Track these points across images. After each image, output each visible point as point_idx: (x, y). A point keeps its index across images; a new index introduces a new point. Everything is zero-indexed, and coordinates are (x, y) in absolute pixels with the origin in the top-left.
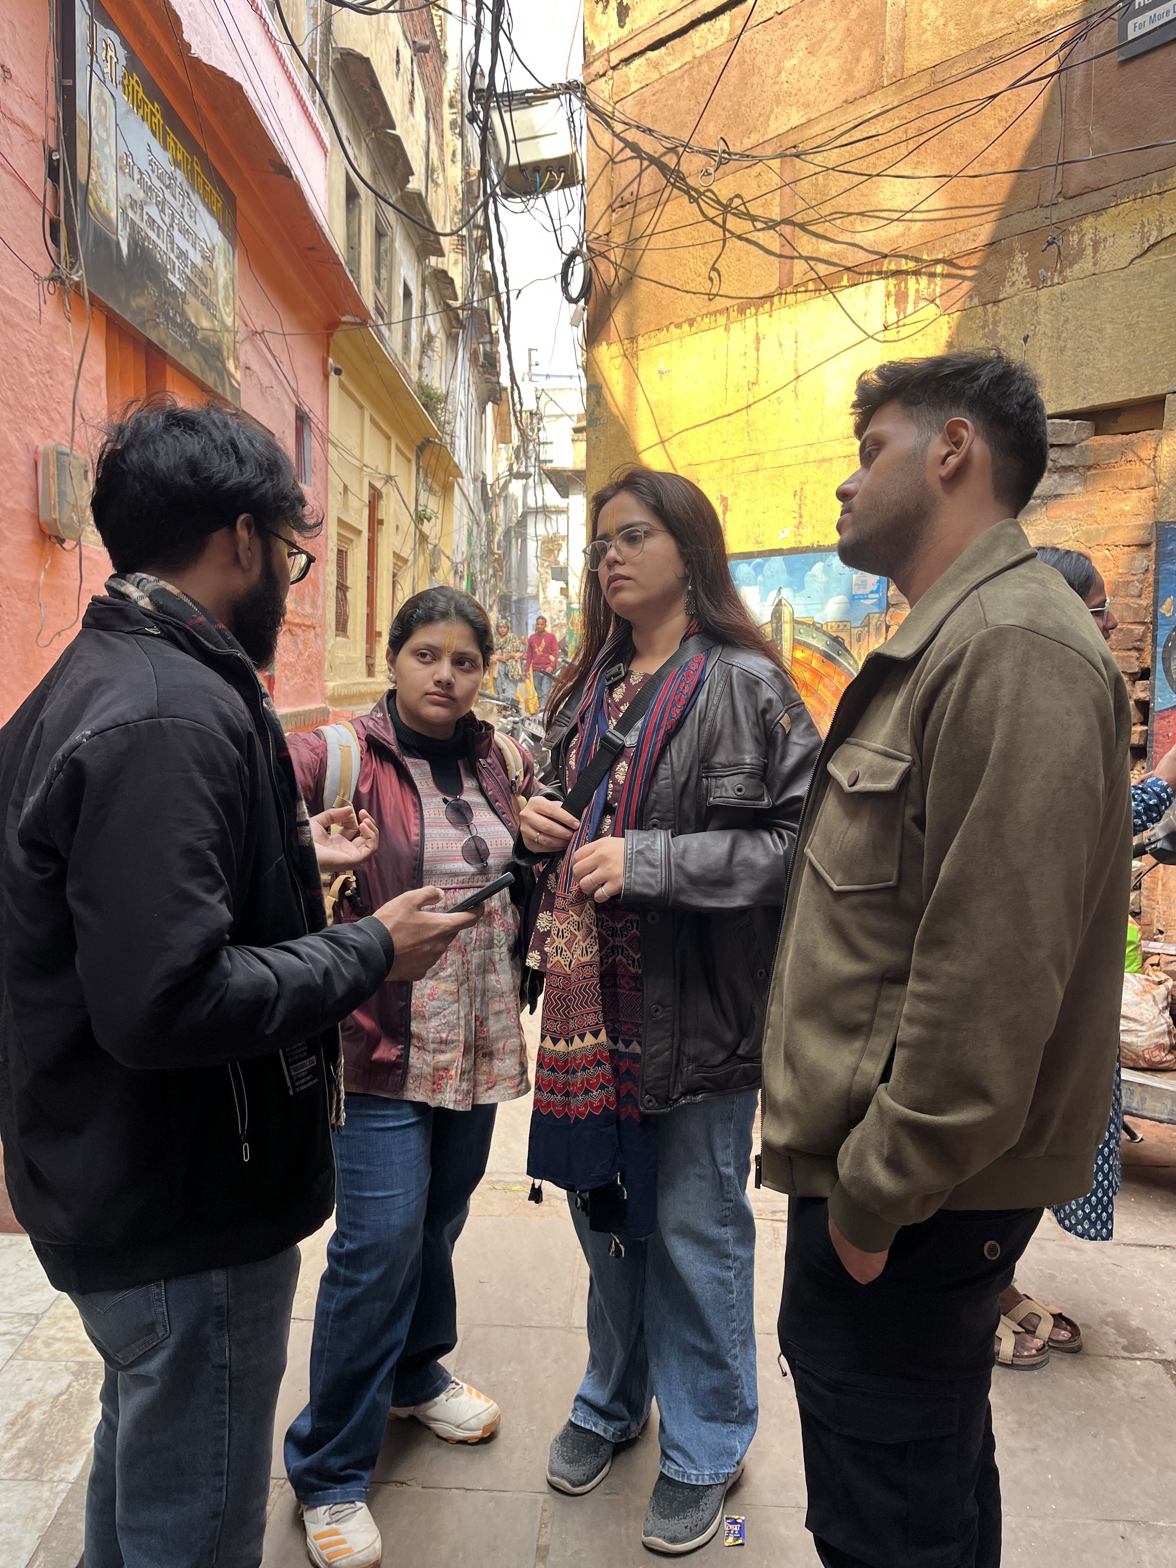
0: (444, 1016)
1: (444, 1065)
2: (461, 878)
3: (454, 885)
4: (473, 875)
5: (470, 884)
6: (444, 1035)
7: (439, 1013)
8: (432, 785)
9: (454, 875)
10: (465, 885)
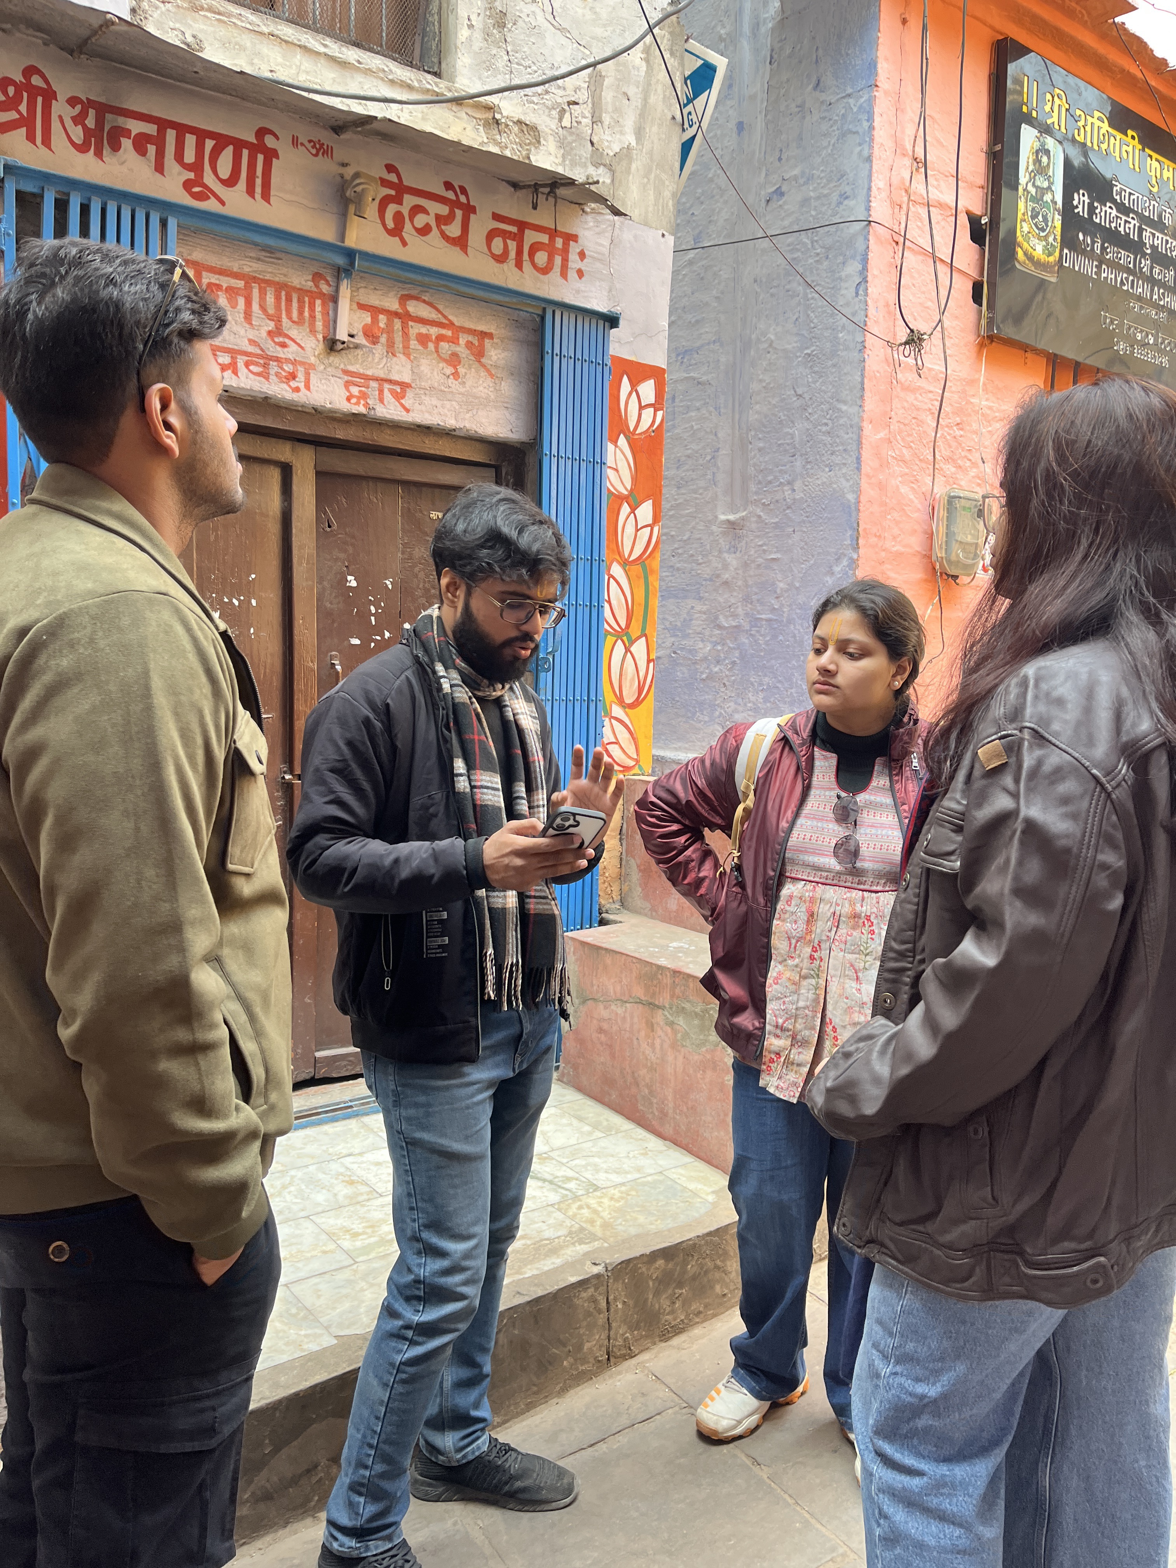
0: (784, 1003)
1: (776, 1049)
2: (825, 874)
3: (817, 879)
4: (839, 873)
5: (835, 882)
6: (780, 1021)
7: (780, 998)
8: (833, 779)
9: (817, 868)
10: (828, 882)
